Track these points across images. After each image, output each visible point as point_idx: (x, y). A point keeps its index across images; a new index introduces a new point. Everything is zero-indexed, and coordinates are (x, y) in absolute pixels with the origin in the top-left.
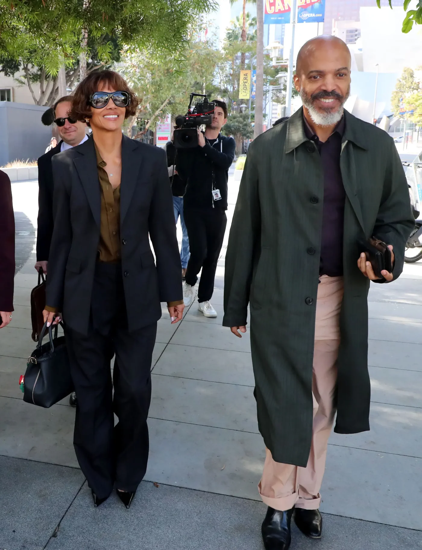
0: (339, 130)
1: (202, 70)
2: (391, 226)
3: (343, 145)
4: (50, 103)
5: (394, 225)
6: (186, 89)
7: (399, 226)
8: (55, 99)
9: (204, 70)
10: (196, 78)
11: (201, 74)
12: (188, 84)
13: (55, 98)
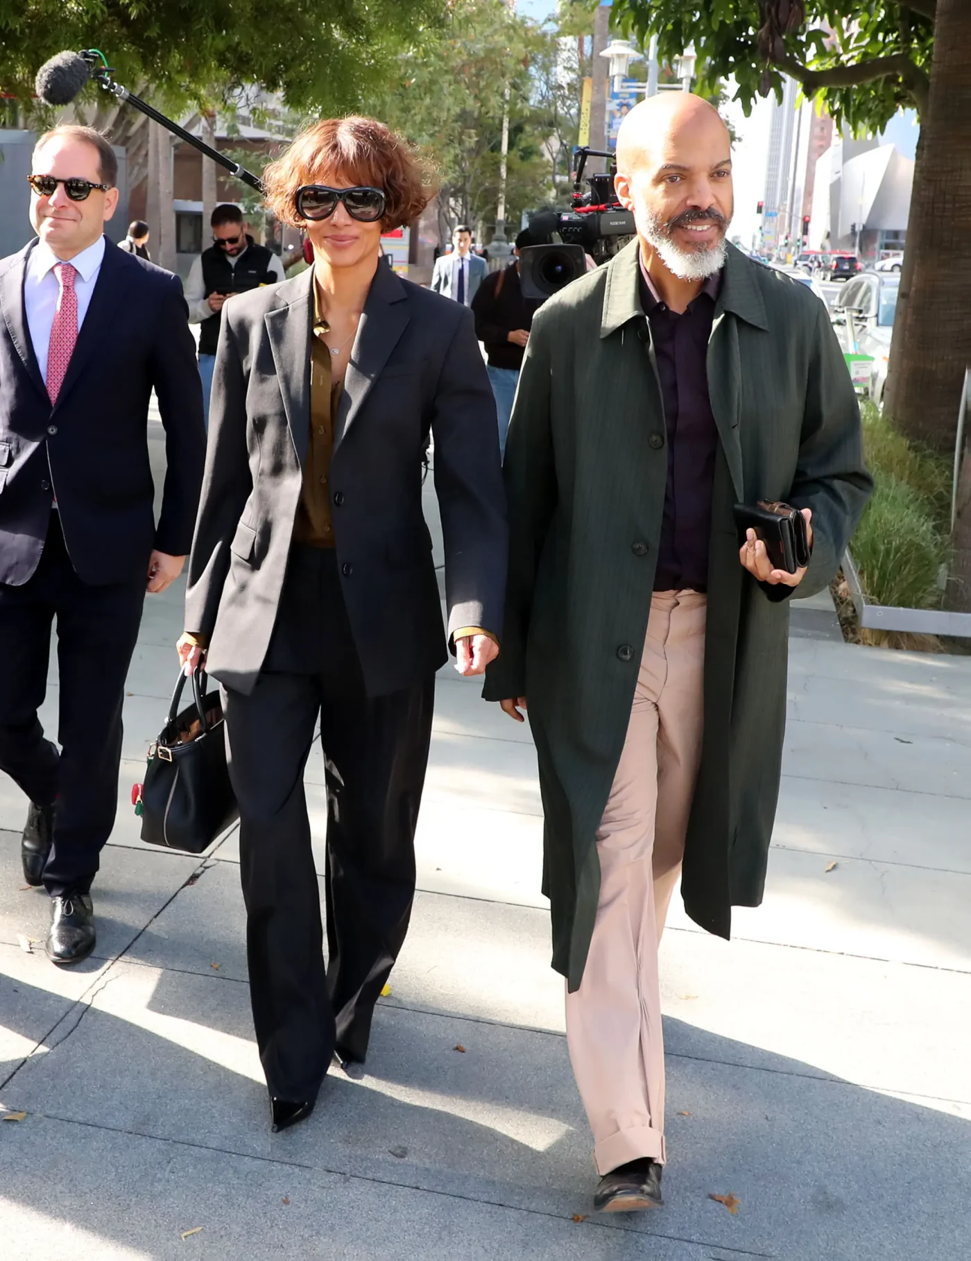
0: (711, 291)
1: (479, 82)
2: (822, 483)
3: (716, 323)
4: (120, 132)
5: (827, 481)
6: (442, 124)
7: (838, 484)
8: (133, 123)
9: (482, 84)
10: (464, 102)
11: (477, 91)
12: (444, 115)
13: (133, 121)
